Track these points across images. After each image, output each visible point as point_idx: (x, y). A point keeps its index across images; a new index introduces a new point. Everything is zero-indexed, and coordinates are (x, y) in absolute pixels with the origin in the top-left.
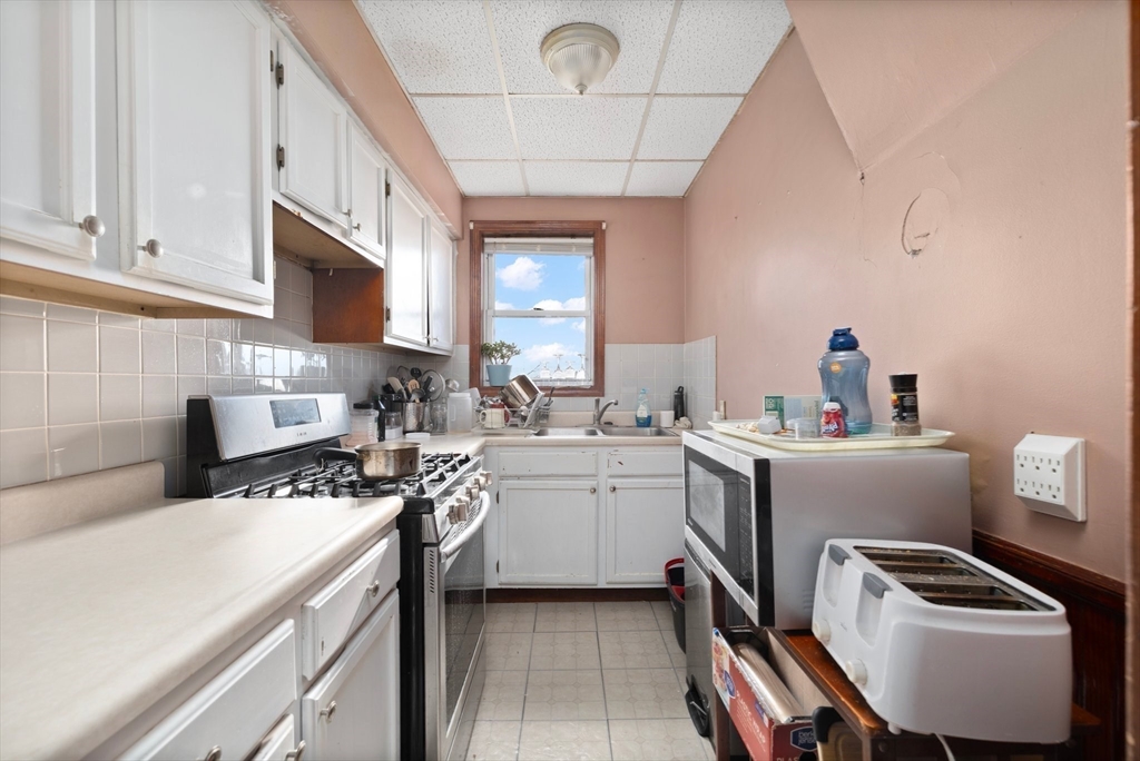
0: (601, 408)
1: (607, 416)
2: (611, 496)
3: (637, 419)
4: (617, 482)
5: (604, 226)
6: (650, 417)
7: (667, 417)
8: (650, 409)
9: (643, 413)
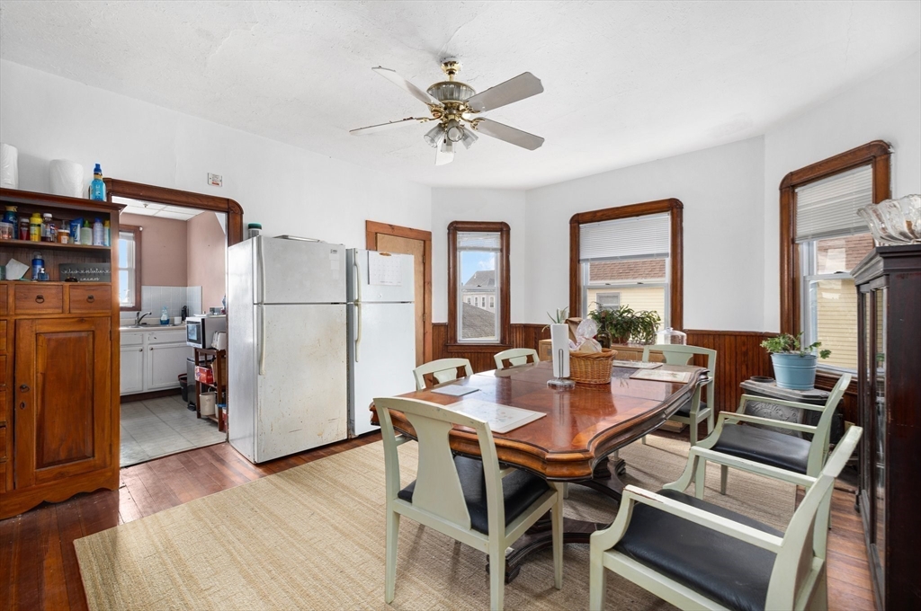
0: (140, 317)
1: (143, 321)
2: (150, 352)
3: (161, 321)
4: (153, 346)
5: (141, 229)
6: (168, 320)
7: (177, 320)
8: (169, 316)
9: (164, 318)
